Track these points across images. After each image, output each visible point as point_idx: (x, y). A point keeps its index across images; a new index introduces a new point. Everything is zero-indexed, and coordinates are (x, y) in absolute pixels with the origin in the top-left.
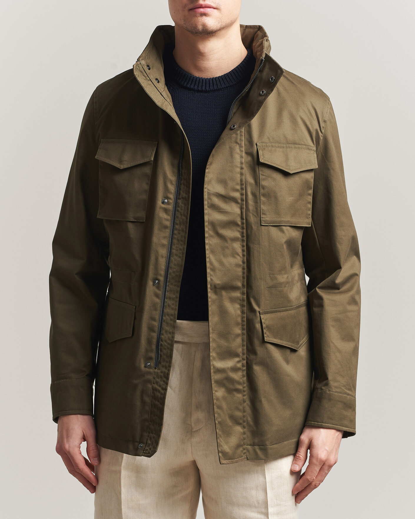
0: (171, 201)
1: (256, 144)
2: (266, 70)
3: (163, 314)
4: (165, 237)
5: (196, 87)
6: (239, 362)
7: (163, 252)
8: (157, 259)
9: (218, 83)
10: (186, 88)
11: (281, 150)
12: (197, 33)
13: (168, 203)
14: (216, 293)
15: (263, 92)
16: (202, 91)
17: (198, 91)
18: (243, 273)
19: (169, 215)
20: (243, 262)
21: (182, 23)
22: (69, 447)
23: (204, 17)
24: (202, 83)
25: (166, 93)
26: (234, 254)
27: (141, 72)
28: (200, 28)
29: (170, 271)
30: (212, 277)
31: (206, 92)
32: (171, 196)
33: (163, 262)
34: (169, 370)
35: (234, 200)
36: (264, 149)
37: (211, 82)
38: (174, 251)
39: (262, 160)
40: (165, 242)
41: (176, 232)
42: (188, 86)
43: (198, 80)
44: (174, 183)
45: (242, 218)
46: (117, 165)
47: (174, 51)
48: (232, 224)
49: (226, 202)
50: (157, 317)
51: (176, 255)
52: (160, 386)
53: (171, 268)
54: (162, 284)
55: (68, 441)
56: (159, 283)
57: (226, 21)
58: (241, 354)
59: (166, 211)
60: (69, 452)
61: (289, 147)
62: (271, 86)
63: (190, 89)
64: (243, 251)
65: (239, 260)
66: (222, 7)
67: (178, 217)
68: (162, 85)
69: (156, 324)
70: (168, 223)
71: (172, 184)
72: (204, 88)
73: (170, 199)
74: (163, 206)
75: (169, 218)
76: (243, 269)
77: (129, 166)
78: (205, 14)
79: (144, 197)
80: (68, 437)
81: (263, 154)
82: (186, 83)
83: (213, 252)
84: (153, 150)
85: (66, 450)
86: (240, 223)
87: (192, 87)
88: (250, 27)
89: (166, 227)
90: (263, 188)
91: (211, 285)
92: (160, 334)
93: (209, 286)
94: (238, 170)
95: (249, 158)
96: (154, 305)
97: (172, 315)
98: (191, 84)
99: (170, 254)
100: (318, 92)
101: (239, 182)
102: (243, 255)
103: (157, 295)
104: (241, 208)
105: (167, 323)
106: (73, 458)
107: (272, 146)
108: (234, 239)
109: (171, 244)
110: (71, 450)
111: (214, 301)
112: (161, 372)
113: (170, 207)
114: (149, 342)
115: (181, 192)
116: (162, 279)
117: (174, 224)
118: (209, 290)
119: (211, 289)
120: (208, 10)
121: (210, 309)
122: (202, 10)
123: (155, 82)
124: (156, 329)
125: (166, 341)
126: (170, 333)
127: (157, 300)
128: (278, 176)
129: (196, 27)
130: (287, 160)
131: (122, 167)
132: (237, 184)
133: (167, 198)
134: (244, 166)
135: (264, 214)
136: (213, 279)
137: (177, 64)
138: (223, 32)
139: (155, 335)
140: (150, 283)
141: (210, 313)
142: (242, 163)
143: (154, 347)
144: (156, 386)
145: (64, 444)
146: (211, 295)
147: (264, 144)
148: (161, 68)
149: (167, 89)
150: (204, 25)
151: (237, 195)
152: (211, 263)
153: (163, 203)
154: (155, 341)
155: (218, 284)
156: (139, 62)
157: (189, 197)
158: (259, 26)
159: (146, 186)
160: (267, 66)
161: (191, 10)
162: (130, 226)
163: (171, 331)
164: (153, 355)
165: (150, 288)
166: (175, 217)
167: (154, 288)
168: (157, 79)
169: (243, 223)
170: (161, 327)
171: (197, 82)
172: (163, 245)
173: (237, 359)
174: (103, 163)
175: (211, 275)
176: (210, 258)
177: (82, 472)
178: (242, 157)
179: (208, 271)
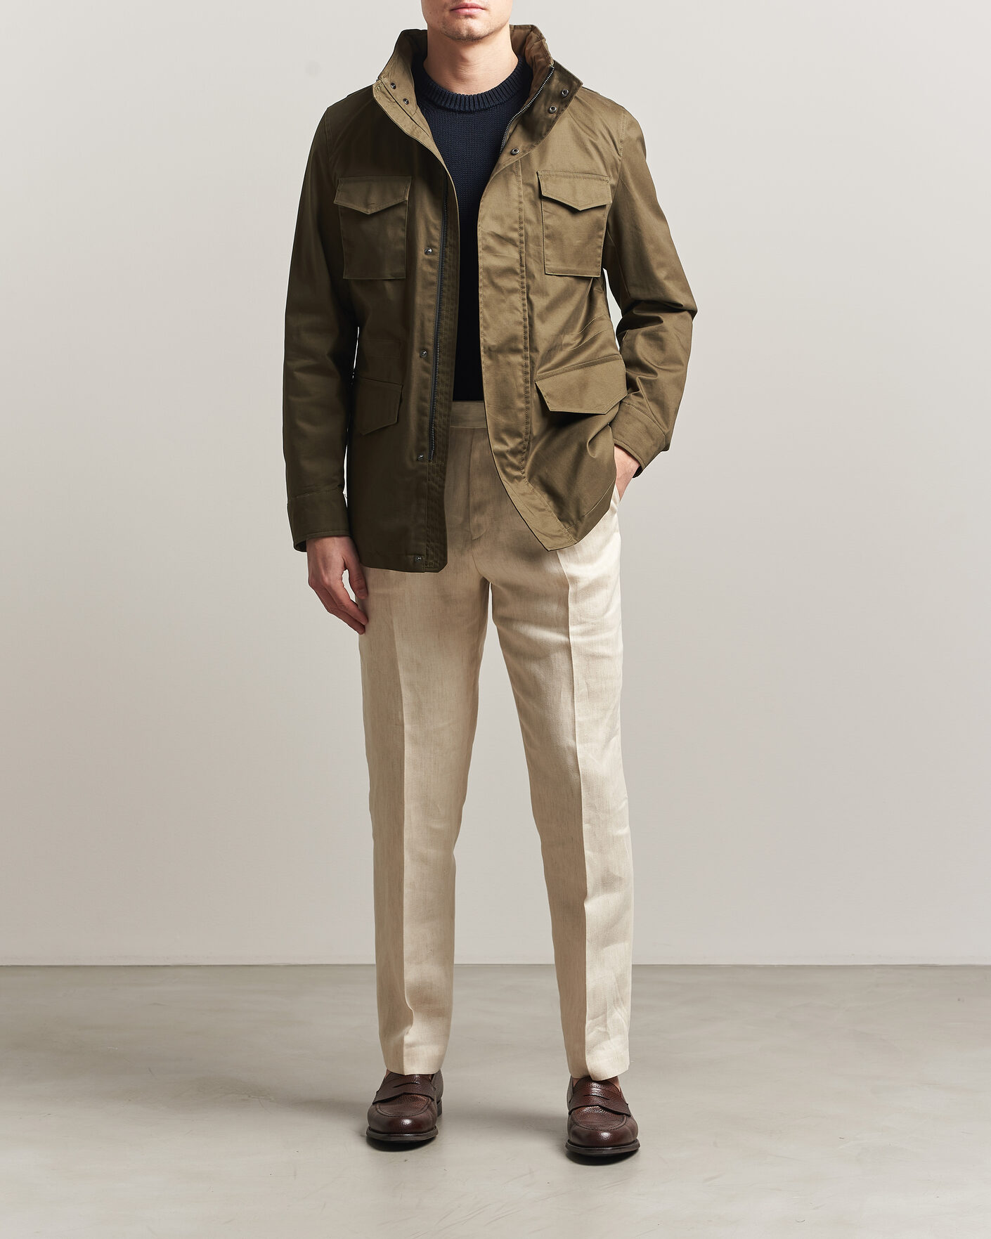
0: (436, 250)
1: (537, 173)
2: (555, 81)
3: (435, 392)
4: (431, 296)
5: (457, 108)
6: (521, 443)
7: (431, 314)
8: (422, 324)
9: (486, 101)
10: (444, 109)
11: (567, 180)
12: (459, 39)
13: (433, 253)
14: (490, 357)
15: (553, 108)
16: (465, 112)
17: (460, 112)
18: (525, 332)
19: (435, 268)
20: (525, 319)
21: (440, 26)
22: (330, 580)
23: (470, 19)
24: (465, 102)
25: (419, 116)
26: (513, 308)
27: (384, 93)
28: (465, 33)
29: (440, 337)
30: (485, 338)
31: (470, 112)
32: (436, 244)
33: (430, 328)
34: (446, 463)
35: (511, 241)
36: (547, 179)
37: (476, 100)
38: (444, 313)
39: (544, 194)
40: (432, 302)
41: (444, 289)
42: (447, 105)
43: (471, 98)
44: (439, 227)
45: (521, 265)
46: (363, 210)
47: (425, 62)
48: (509, 271)
49: (502, 244)
50: (428, 396)
51: (447, 317)
52: (436, 483)
53: (441, 334)
54: (431, 354)
55: (327, 572)
56: (427, 354)
57: (496, 24)
58: (524, 434)
59: (431, 263)
60: (330, 587)
61: (577, 177)
62: (564, 100)
63: (450, 110)
64: (524, 305)
65: (519, 316)
66: (492, 8)
67: (446, 270)
68: (413, 107)
69: (427, 405)
70: (434, 279)
71: (436, 229)
72: (467, 109)
73: (435, 247)
74: (427, 257)
75: (435, 271)
76: (525, 327)
77: (379, 210)
78: (471, 16)
79: (401, 247)
80: (326, 567)
81: (546, 186)
82: (443, 102)
83: (486, 306)
84: (407, 187)
85: (326, 585)
86: (518, 271)
87: (452, 107)
88: (520, 27)
89: (432, 284)
90: (547, 228)
91: (484, 348)
92: (432, 417)
93: (482, 348)
94: (516, 204)
95: (530, 190)
96: (423, 382)
97: (446, 393)
98: (450, 104)
99: (439, 316)
100: (609, 105)
101: (518, 220)
102: (524, 310)
103: (425, 369)
104: (520, 253)
105: (441, 404)
106: (334, 593)
107: (557, 175)
108: (513, 291)
109: (440, 304)
110: (332, 583)
111: (488, 368)
112: (438, 465)
113: (436, 258)
114: (420, 428)
115: (449, 238)
116: (431, 348)
117: (442, 278)
118: (482, 353)
119: (485, 352)
120: (474, 11)
121: (484, 376)
122: (467, 11)
123: (403, 104)
124: (428, 412)
125: (440, 427)
126: (445, 416)
127: (427, 376)
128: (564, 213)
129: (459, 32)
130: (574, 193)
131: (369, 212)
132: (516, 222)
133: (431, 247)
134: (522, 200)
135: (549, 260)
136: (487, 339)
137: (430, 78)
138: (491, 37)
139: (427, 419)
140: (416, 354)
141: (484, 382)
142: (520, 196)
143: (426, 434)
144: (431, 482)
145: (322, 578)
146: (485, 361)
147: (546, 173)
148: (410, 84)
149: (420, 111)
150: (469, 30)
151: (515, 235)
152: (485, 320)
153: (427, 253)
154: (427, 426)
155: (494, 346)
156: (380, 81)
157: (457, 242)
158: (532, 26)
159: (402, 234)
160: (556, 76)
161: (452, 10)
162: (388, 285)
163: (446, 413)
164: (426, 444)
165: (417, 361)
166: (442, 270)
167: (422, 360)
168: (405, 100)
169: (522, 271)
170: (433, 409)
171: (458, 101)
172: (430, 306)
173: (519, 440)
174: (345, 208)
175: (484, 335)
176: (484, 313)
177: (347, 610)
178: (519, 188)
179: (481, 329)
